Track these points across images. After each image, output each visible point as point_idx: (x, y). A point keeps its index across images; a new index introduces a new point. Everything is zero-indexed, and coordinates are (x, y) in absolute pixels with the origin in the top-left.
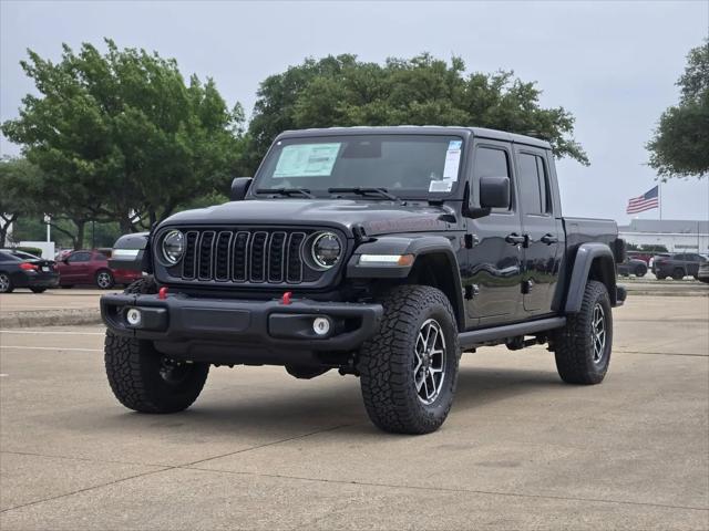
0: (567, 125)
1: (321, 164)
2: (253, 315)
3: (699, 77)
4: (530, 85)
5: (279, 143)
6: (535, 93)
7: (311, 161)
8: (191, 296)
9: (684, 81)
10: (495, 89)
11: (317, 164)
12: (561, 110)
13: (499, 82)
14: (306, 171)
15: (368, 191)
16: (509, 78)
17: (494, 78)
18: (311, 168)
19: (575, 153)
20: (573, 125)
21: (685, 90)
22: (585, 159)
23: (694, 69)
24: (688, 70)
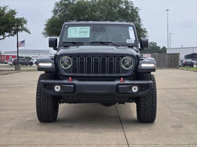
0: (25, 22)
1: (84, 33)
2: (111, 86)
3: (58, 10)
4: (14, 10)
5: (66, 26)
6: (15, 13)
7: (80, 32)
8: (80, 80)
9: (53, 11)
10: (3, 11)
11: (83, 33)
12: (23, 18)
13: (4, 9)
14: (79, 36)
15: (105, 43)
16: (8, 8)
17: (2, 8)
18: (81, 35)
19: (26, 31)
20: (27, 22)
21: (54, 14)
22: (29, 32)
23: (56, 8)
24: (54, 8)
